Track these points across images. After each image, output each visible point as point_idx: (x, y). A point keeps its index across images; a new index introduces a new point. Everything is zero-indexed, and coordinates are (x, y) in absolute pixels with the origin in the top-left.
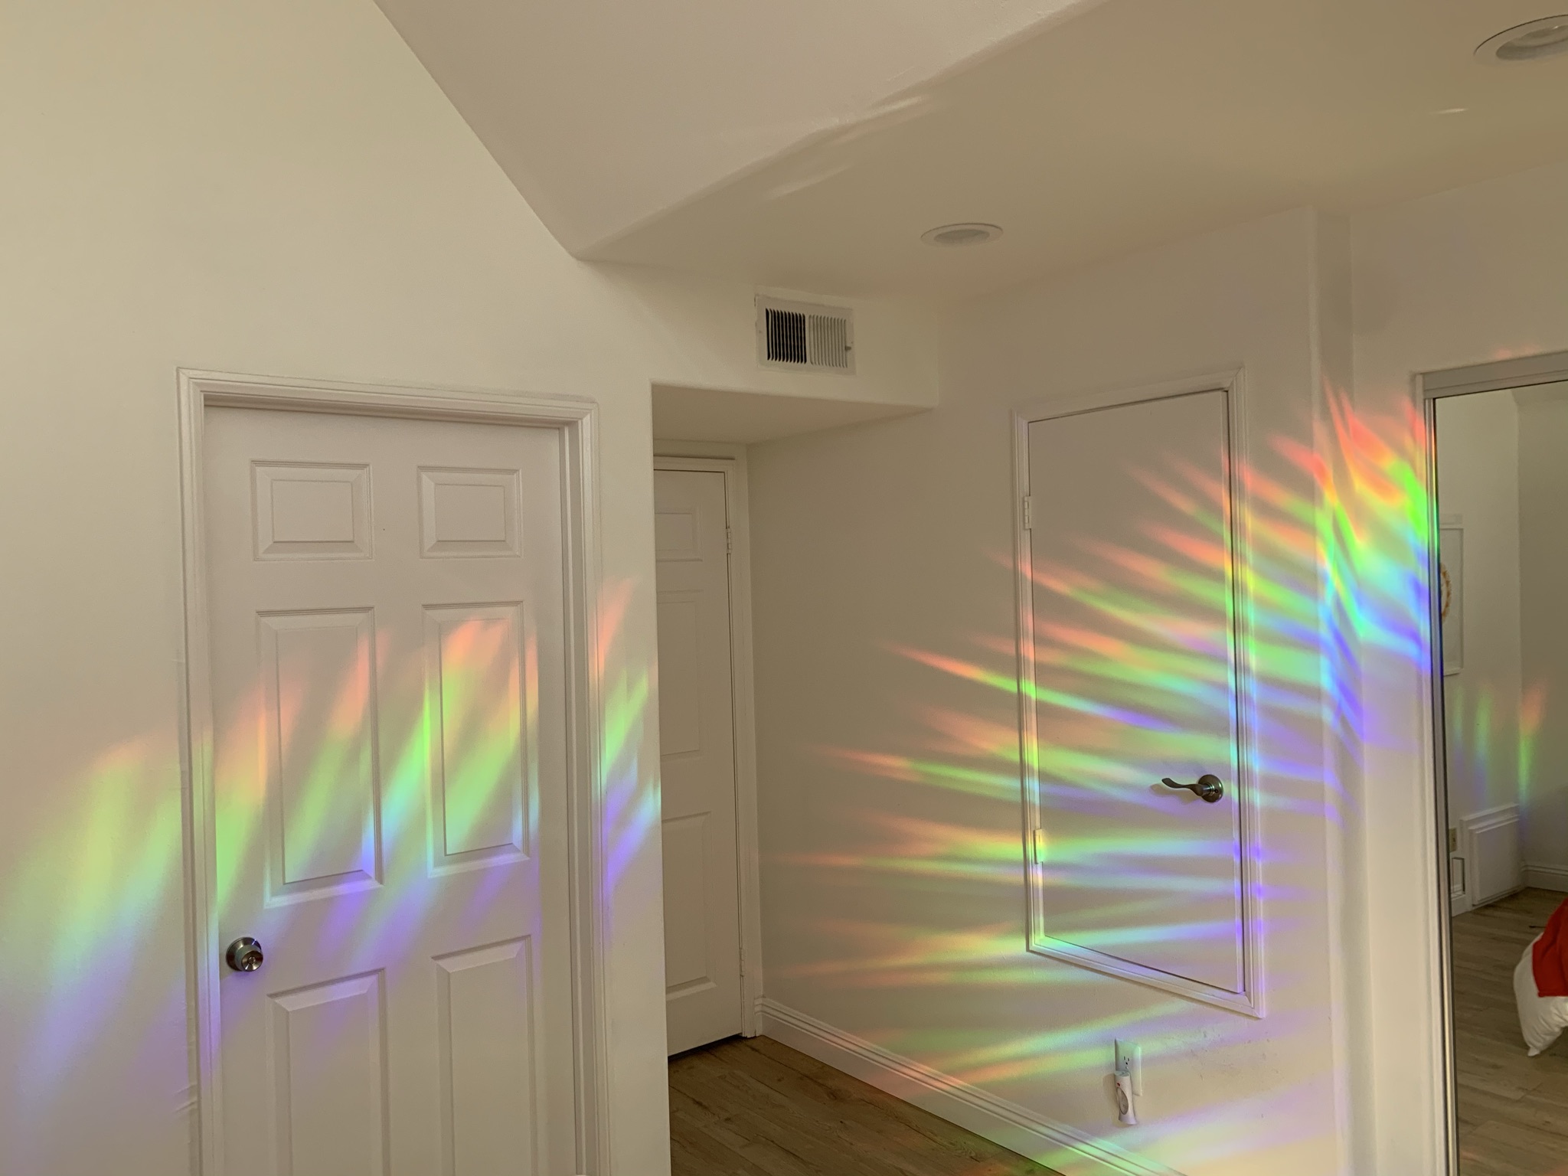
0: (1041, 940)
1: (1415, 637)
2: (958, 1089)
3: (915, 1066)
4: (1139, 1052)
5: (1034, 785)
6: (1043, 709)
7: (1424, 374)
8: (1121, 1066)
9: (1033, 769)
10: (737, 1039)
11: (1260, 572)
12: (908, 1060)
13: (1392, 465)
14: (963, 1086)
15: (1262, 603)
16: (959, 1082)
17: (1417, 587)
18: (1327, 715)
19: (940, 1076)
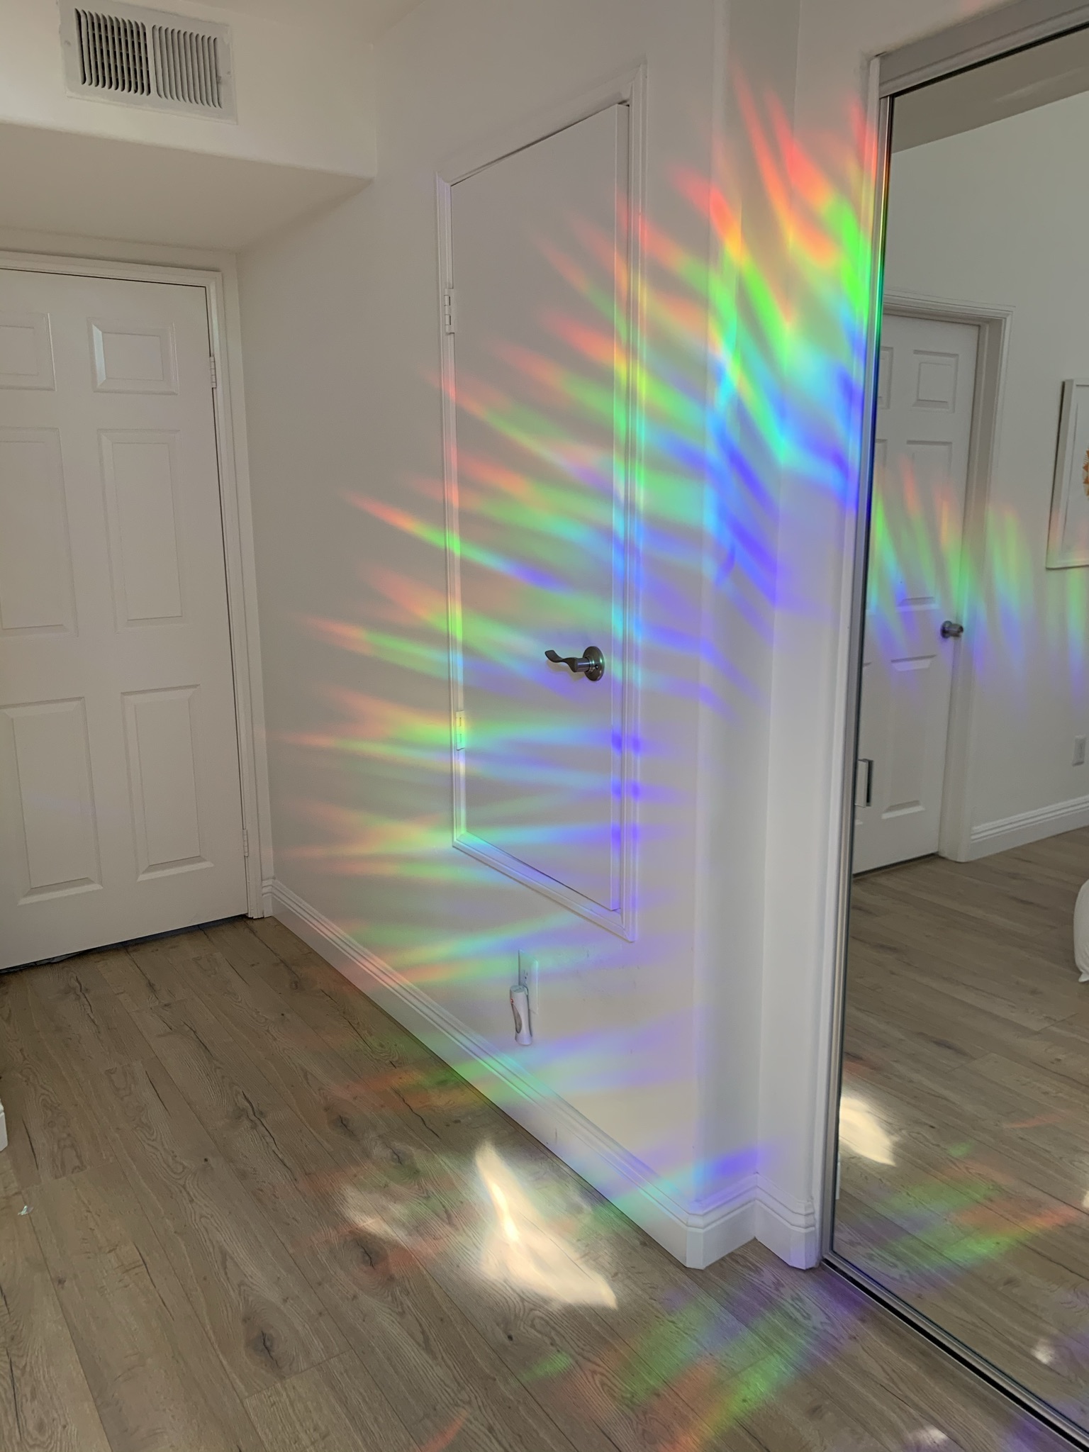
0: (462, 835)
1: (839, 461)
2: (405, 989)
3: (373, 959)
4: (537, 965)
5: (457, 658)
6: (466, 565)
7: (883, 56)
8: (522, 981)
9: (455, 641)
10: (244, 917)
11: (654, 372)
12: (369, 953)
13: (829, 205)
14: (408, 986)
15: (654, 415)
16: (406, 982)
17: (847, 387)
18: (709, 568)
19: (391, 973)
